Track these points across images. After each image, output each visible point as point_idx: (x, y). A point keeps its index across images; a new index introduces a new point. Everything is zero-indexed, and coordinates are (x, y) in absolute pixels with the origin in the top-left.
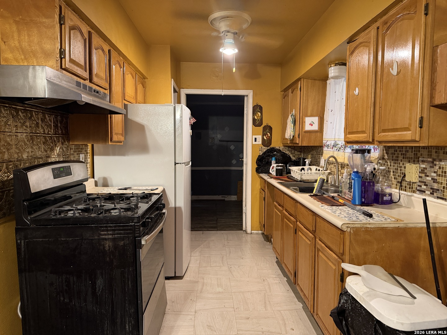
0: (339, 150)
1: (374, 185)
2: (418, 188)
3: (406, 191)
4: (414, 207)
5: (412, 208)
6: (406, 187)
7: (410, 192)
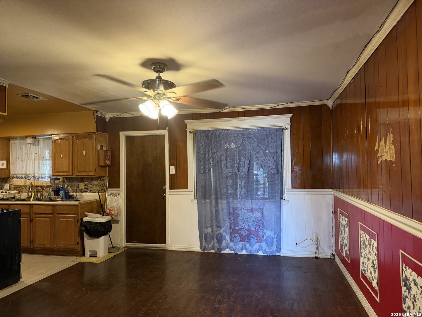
0: (30, 180)
1: (68, 193)
2: (84, 191)
3: (78, 193)
4: (84, 198)
5: (83, 198)
6: (78, 191)
7: (80, 193)
